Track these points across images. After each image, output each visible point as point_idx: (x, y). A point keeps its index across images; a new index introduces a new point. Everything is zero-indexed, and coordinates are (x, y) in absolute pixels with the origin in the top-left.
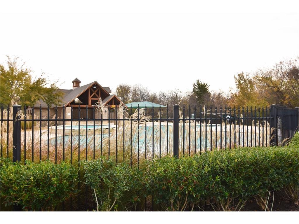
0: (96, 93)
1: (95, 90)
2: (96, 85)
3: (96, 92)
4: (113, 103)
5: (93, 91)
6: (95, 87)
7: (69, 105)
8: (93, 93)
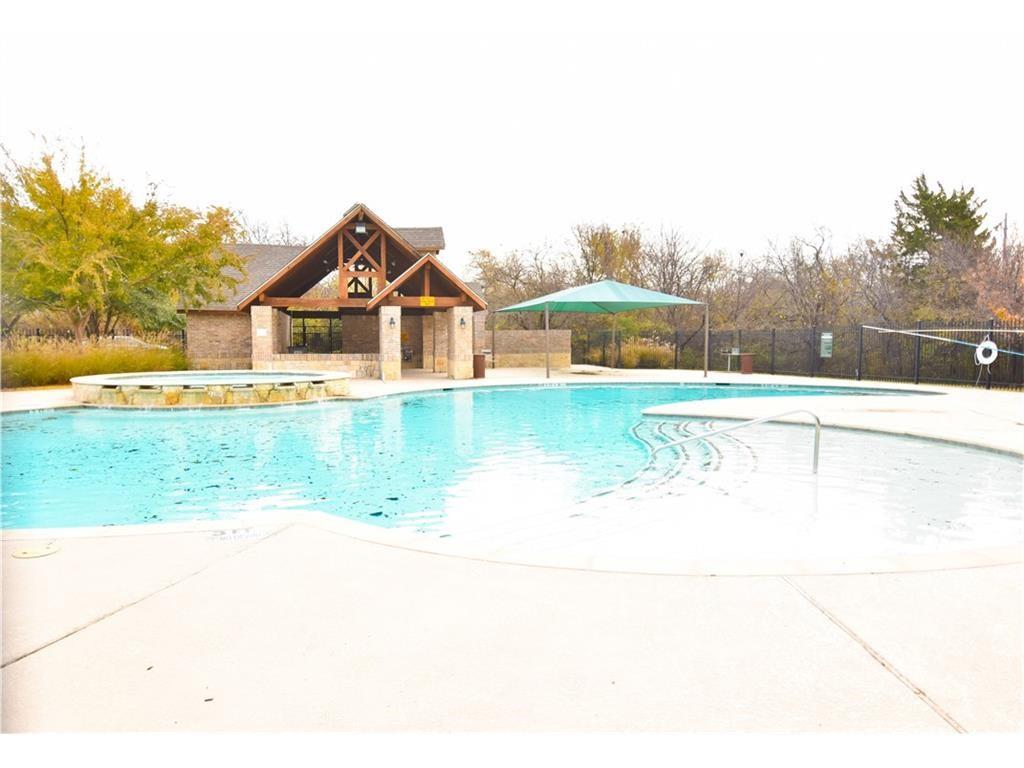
0: (367, 251)
1: (362, 238)
2: (361, 218)
3: (366, 246)
4: (427, 290)
5: (355, 242)
6: (361, 230)
7: (262, 298)
8: (355, 251)
